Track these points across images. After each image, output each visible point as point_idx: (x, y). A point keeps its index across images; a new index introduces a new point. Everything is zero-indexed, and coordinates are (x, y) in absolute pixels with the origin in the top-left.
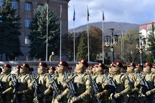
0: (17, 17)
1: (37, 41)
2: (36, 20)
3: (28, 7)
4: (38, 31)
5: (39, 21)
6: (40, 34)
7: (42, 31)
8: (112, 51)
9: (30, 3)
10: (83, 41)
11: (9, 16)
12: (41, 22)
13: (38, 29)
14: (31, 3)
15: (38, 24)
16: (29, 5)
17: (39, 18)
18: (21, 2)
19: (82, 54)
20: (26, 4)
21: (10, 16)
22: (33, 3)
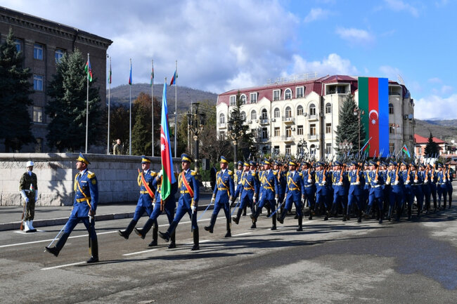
0: (27, 71)
1: (62, 117)
2: (59, 79)
3: (39, 54)
4: (64, 99)
5: (66, 82)
6: (67, 104)
7: (70, 100)
8: (195, 140)
9: (43, 46)
10: (140, 120)
11: (13, 69)
12: (68, 82)
13: (64, 96)
14: (45, 45)
15: (64, 86)
16: (41, 49)
17: (65, 75)
18: (28, 42)
19: (138, 144)
20: (35, 47)
21: (15, 69)
22: (48, 46)
